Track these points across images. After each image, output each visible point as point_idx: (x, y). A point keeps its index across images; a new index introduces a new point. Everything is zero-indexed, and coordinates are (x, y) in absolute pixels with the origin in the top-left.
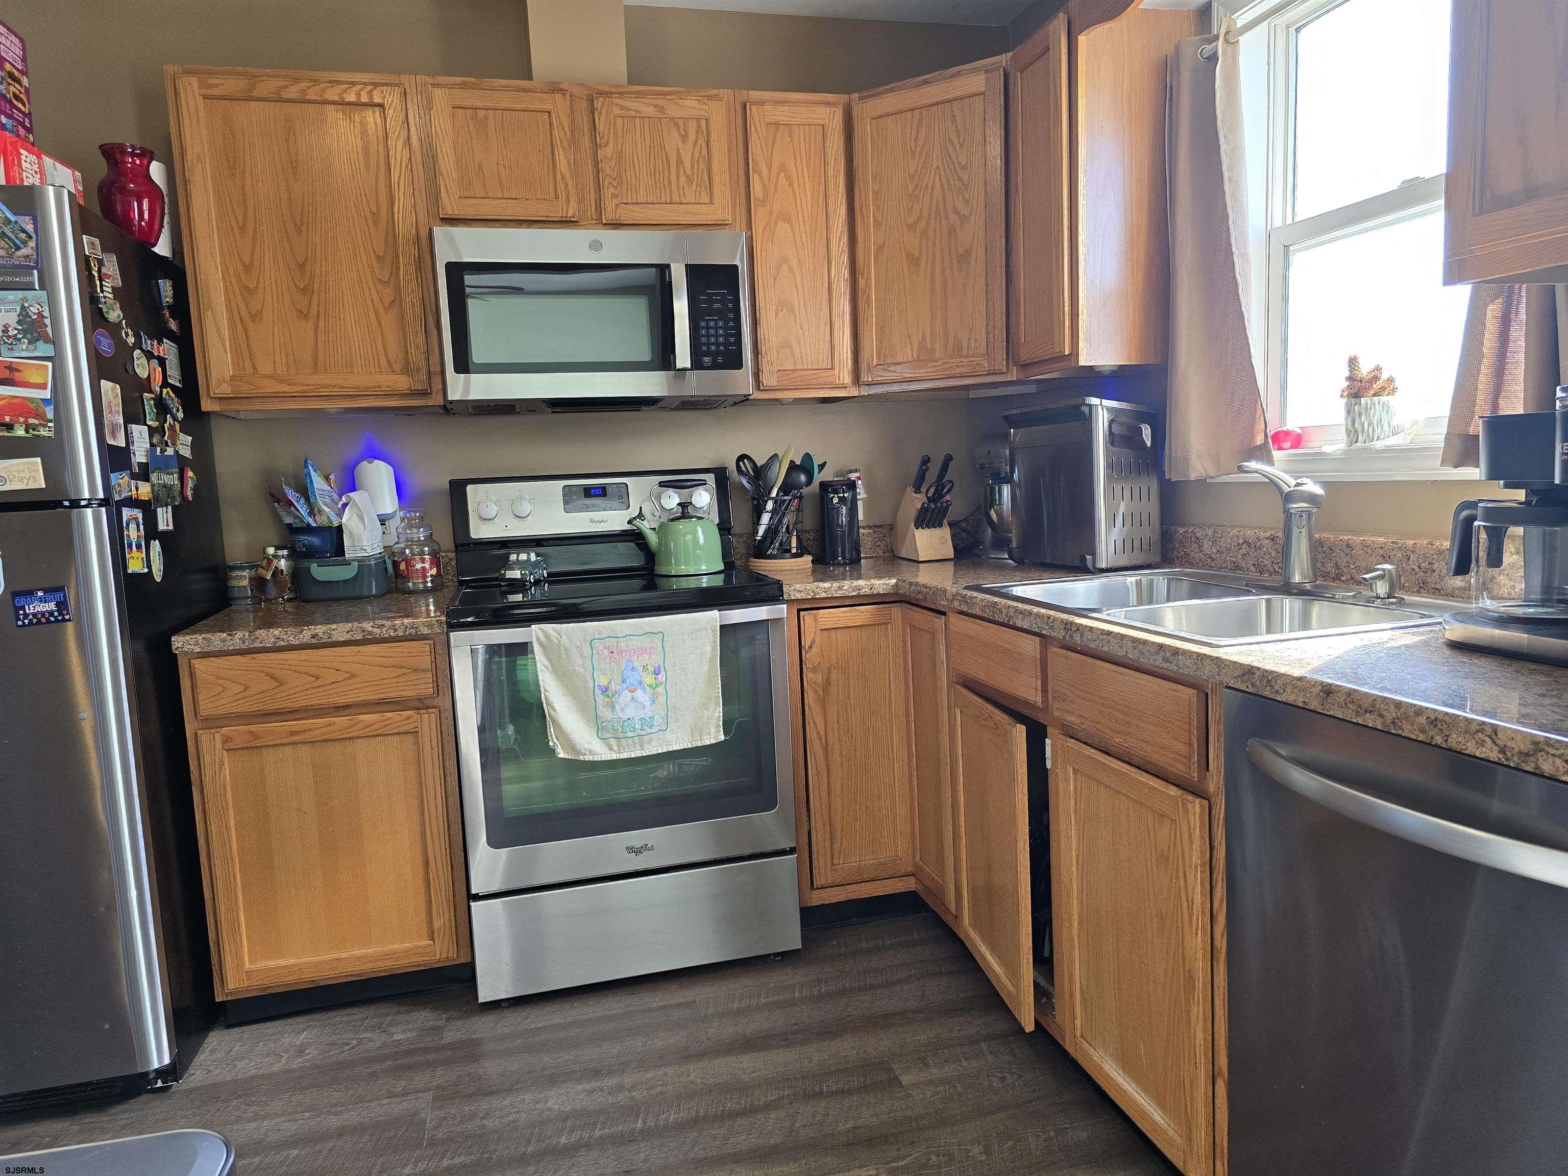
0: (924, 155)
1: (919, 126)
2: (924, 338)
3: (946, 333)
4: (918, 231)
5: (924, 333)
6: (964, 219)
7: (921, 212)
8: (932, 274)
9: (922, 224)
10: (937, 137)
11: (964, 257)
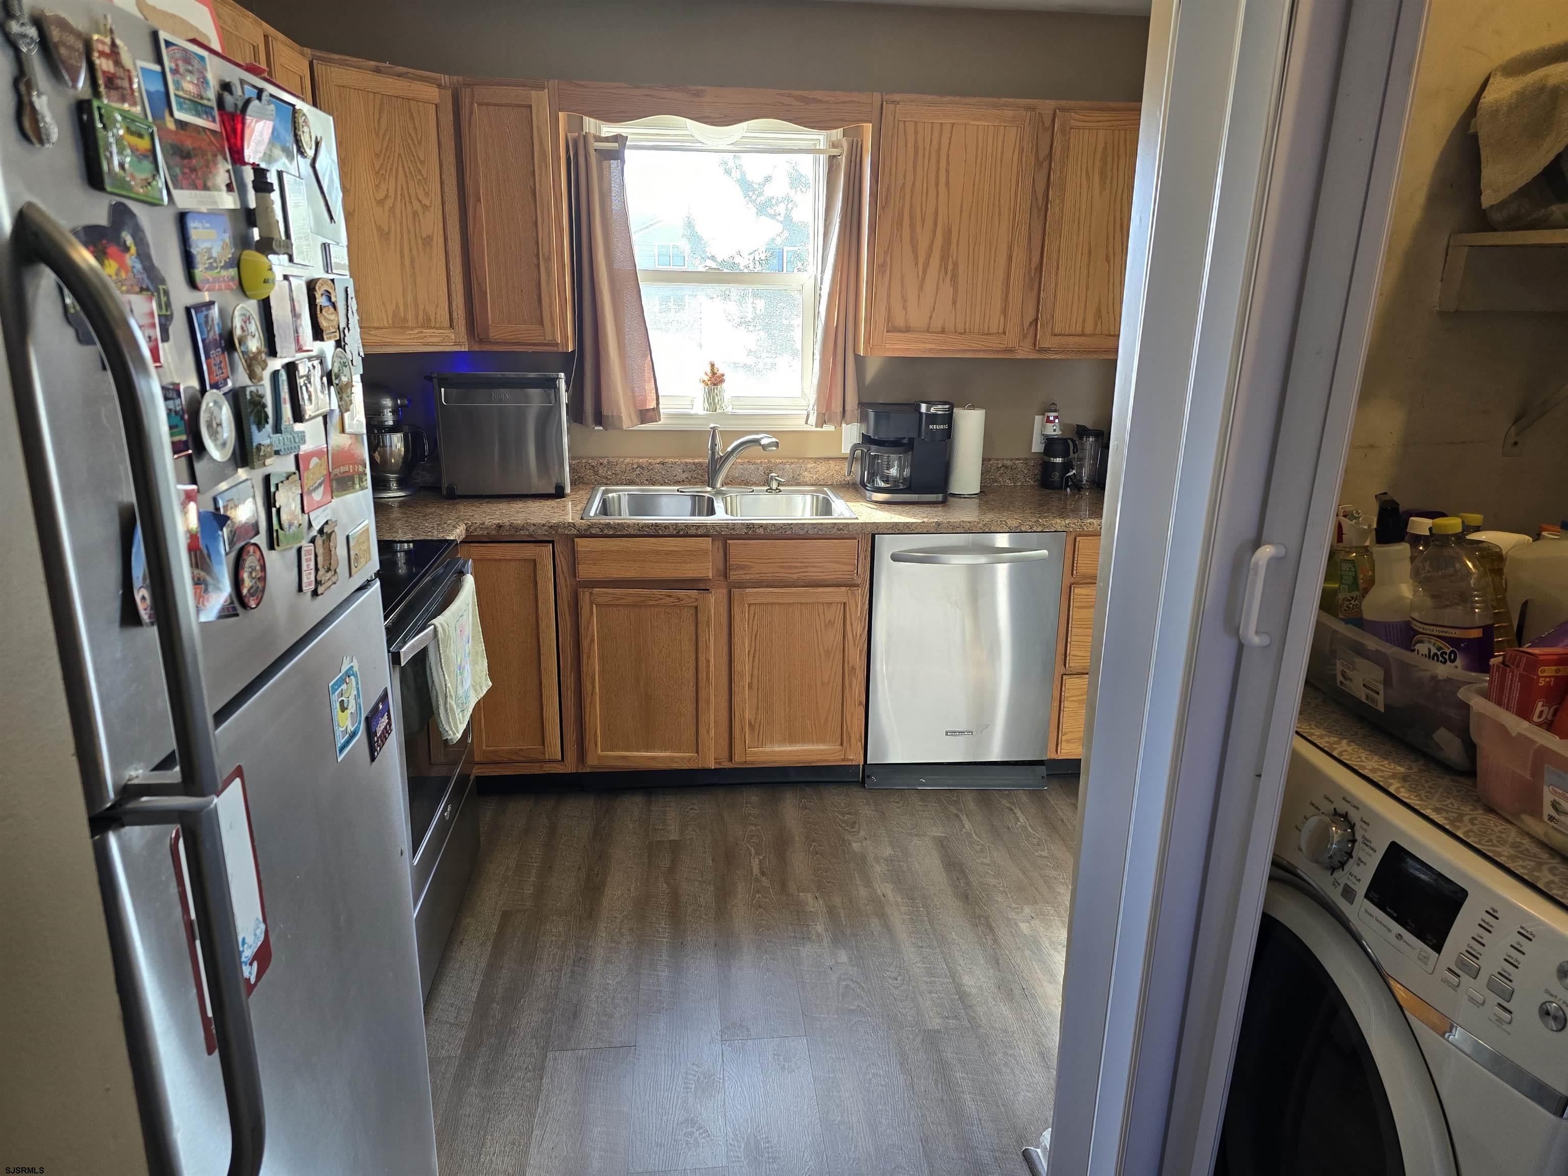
0: (387, 138)
1: (381, 111)
2: (397, 307)
3: (417, 306)
4: (387, 207)
5: (397, 303)
6: (425, 208)
7: (388, 191)
8: (402, 251)
9: (389, 203)
10: (397, 128)
11: (427, 241)
